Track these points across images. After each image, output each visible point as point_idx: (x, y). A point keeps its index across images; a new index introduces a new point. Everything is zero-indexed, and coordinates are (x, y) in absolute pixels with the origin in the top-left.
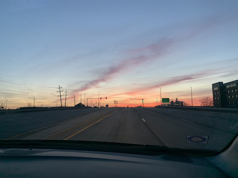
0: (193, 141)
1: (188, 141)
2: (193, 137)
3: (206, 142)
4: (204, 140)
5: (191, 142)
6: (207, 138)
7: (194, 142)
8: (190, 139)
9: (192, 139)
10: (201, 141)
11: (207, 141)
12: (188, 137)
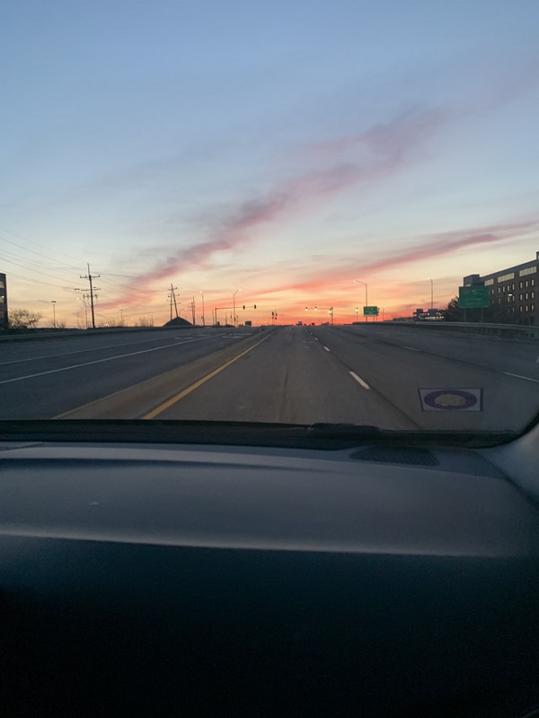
0: (440, 407)
1: (426, 407)
2: (438, 394)
3: (476, 407)
4: (471, 400)
5: (433, 408)
6: (476, 393)
7: (444, 408)
8: (430, 399)
9: (438, 400)
10: (463, 406)
11: (478, 404)
12: (424, 393)
